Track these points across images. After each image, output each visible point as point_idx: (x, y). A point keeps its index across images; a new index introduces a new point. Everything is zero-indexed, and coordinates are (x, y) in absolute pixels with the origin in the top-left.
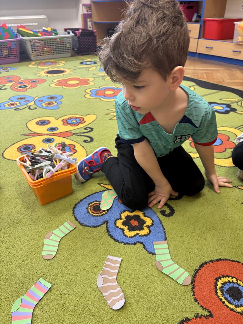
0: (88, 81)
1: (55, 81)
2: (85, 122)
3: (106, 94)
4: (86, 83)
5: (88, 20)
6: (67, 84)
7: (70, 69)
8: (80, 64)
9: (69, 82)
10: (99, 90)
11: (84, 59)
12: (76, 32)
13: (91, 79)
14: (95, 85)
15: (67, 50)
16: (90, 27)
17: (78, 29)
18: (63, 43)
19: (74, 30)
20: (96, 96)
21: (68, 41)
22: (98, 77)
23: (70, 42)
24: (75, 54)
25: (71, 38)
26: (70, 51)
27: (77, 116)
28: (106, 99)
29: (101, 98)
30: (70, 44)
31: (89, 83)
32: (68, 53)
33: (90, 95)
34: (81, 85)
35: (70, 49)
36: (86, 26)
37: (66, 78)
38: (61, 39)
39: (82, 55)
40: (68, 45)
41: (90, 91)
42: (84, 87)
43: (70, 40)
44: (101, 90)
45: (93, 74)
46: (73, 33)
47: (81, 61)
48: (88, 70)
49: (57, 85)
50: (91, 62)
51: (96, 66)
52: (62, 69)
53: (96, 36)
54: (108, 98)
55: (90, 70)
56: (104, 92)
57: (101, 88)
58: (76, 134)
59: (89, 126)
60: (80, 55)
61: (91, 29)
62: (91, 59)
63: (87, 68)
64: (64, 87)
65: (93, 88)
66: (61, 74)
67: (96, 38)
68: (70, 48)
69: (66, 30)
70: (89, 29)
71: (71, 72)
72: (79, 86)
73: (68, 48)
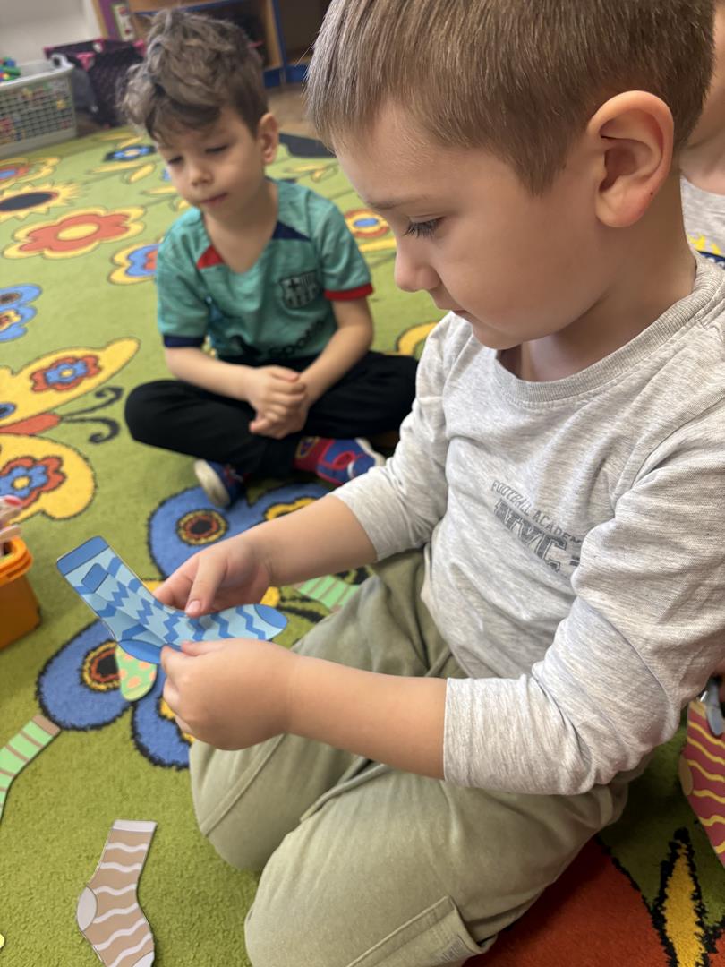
0: (124, 220)
1: (21, 235)
2: (100, 369)
4: (117, 228)
5: (118, 9)
6: (60, 240)
7: (70, 182)
8: (105, 161)
9: (66, 234)
11: (117, 141)
12: (81, 55)
13: (135, 212)
14: (147, 230)
15: (61, 120)
17: (88, 45)
18: (43, 98)
19: (71, 51)
20: (144, 272)
21: (59, 90)
22: (156, 202)
23: (65, 93)
24: (90, 125)
25: (64, 79)
26: (71, 120)
27: (79, 353)
30: (66, 97)
32: (64, 128)
33: (127, 272)
34: (102, 237)
35: (69, 115)
36: (114, 30)
37: (56, 218)
38: (34, 87)
39: (113, 126)
40: (60, 102)
41: (128, 257)
42: (108, 246)
45: (142, 193)
46: (70, 59)
47: (109, 149)
48: (128, 182)
49: (26, 250)
50: (139, 147)
51: (152, 163)
52: (45, 188)
55: (132, 179)
58: (69, 418)
59: (111, 383)
61: (130, 37)
62: (136, 139)
63: (125, 171)
64: (47, 253)
65: (138, 244)
66: (41, 208)
68: (69, 109)
69: (49, 53)
70: (126, 37)
71: (74, 196)
72: (96, 244)
73: (62, 111)
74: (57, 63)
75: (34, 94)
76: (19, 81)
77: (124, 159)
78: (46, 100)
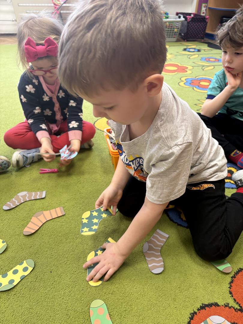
0: (186, 69)
3: (201, 84)
4: (184, 70)
5: (203, 5)
7: (171, 54)
8: (183, 50)
10: (194, 80)
11: (188, 45)
12: (187, 17)
13: (190, 68)
14: (193, 74)
15: (174, 35)
16: (203, 13)
17: (190, 14)
18: (171, 27)
19: (185, 15)
20: (190, 85)
21: (177, 26)
22: (197, 66)
23: (179, 27)
24: (181, 39)
25: (180, 23)
26: (176, 36)
28: (199, 89)
29: (195, 88)
30: (178, 29)
31: (187, 71)
32: (174, 38)
33: (184, 83)
34: (178, 72)
35: (177, 34)
36: (199, 12)
38: (170, 23)
39: (188, 41)
40: (176, 29)
41: (186, 80)
42: (180, 74)
43: (179, 25)
44: (197, 80)
45: (193, 62)
46: (184, 17)
47: (185, 47)
48: (189, 58)
50: (195, 49)
51: (198, 54)
53: (207, 23)
54: (201, 89)
55: (191, 58)
56: (199, 83)
57: (197, 78)
60: (186, 40)
61: (204, 15)
62: (195, 46)
63: (189, 55)
65: (189, 76)
67: (206, 24)
68: (177, 32)
69: (177, 14)
70: (202, 14)
71: (172, 58)
72: (176, 73)
73: (175, 32)
74: (180, 17)
75: (170, 25)
76: (167, 20)
77: (189, 51)
78: (172, 28)
